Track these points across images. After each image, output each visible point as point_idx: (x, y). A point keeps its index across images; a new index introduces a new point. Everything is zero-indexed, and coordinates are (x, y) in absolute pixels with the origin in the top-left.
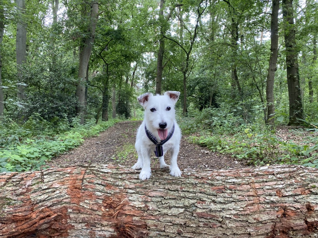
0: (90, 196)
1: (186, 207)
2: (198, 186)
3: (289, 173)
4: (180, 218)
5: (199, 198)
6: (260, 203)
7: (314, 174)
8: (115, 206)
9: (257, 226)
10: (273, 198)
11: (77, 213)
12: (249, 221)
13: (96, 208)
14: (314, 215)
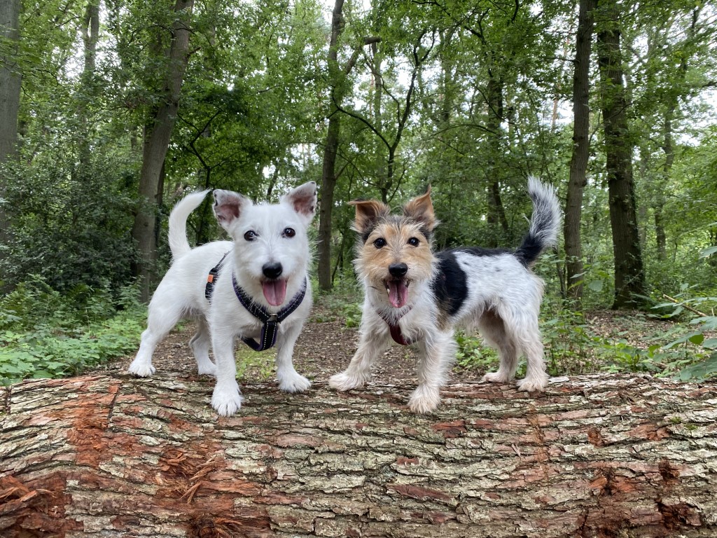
0: (128, 446)
1: (368, 473)
2: (400, 422)
3: (618, 390)
4: (353, 500)
5: (401, 449)
6: (550, 461)
7: (677, 393)
8: (191, 472)
9: (543, 517)
10: (581, 448)
11: (93, 490)
12: (524, 505)
13: (141, 477)
14: (679, 488)
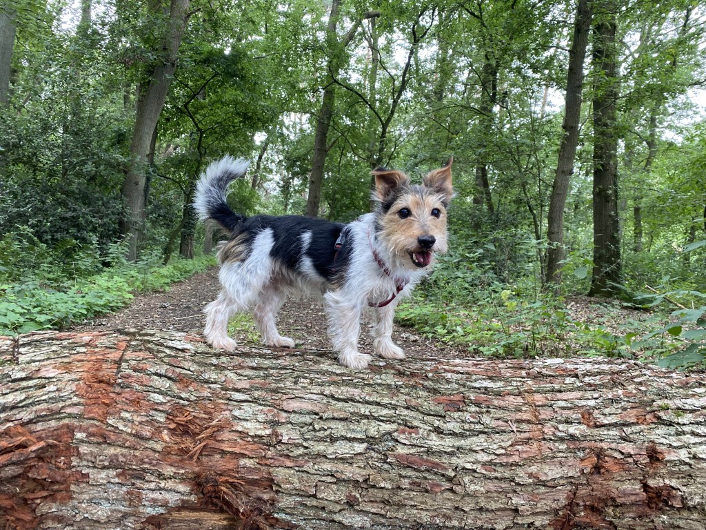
0: (136, 402)
1: (370, 441)
2: (402, 393)
3: (610, 375)
4: (355, 466)
5: (402, 420)
6: (544, 439)
7: (666, 380)
8: (197, 431)
9: (534, 491)
10: (574, 428)
11: (100, 444)
12: (517, 480)
13: (148, 433)
14: (664, 471)
